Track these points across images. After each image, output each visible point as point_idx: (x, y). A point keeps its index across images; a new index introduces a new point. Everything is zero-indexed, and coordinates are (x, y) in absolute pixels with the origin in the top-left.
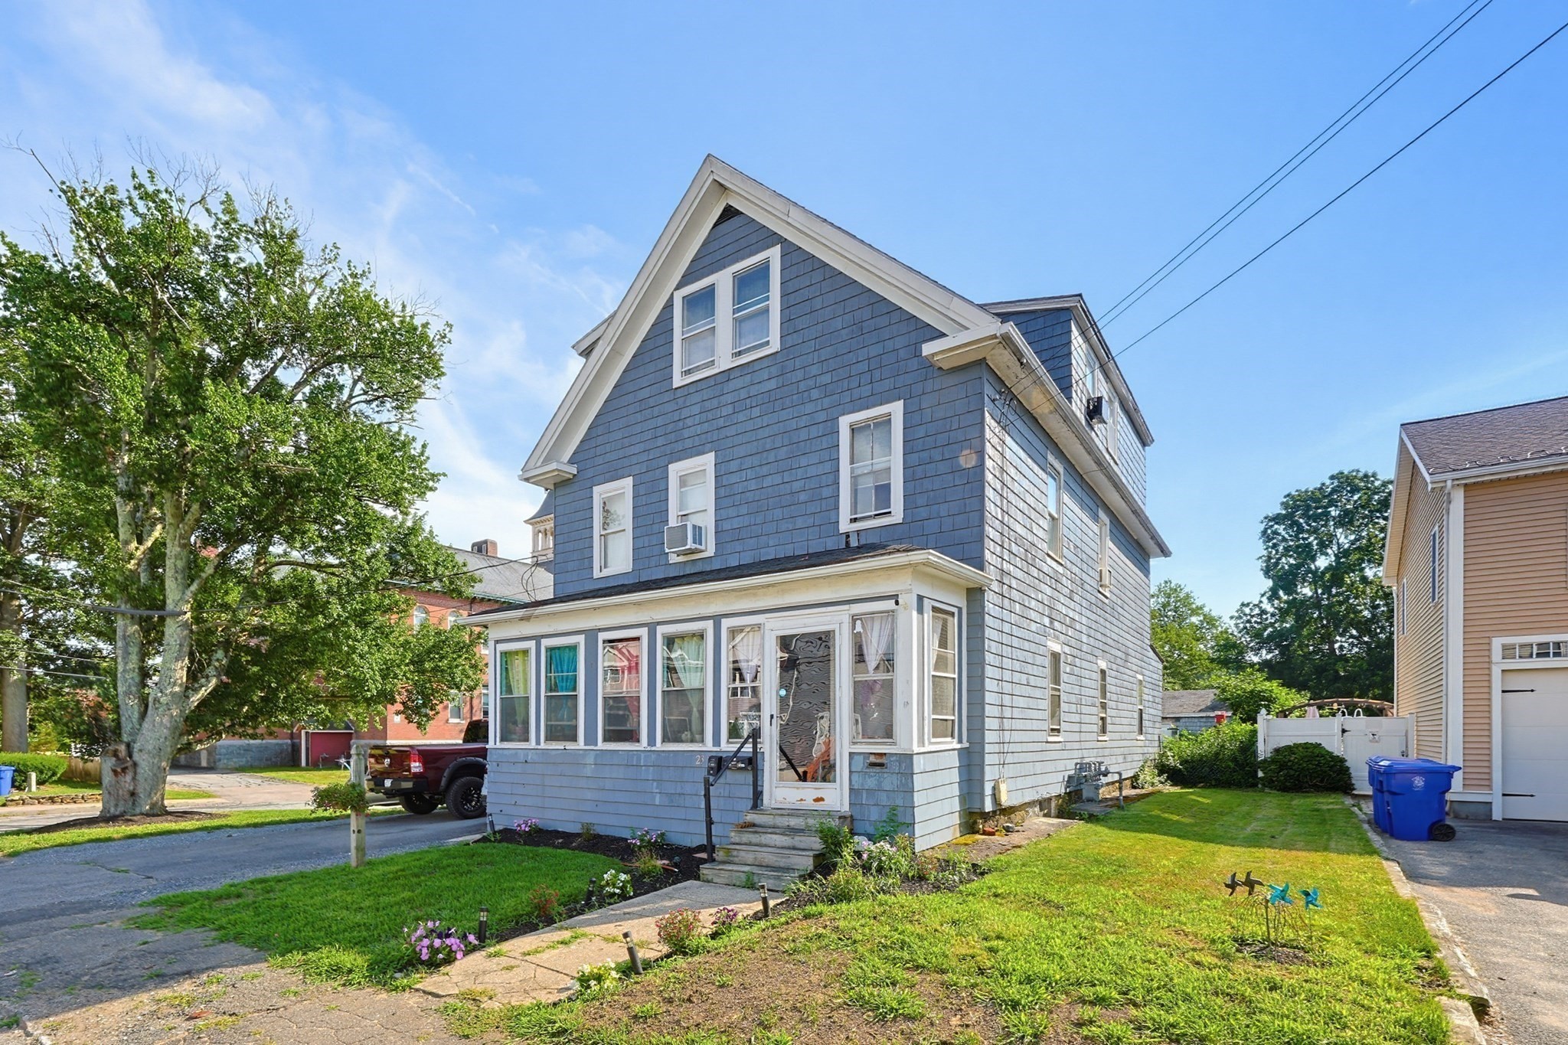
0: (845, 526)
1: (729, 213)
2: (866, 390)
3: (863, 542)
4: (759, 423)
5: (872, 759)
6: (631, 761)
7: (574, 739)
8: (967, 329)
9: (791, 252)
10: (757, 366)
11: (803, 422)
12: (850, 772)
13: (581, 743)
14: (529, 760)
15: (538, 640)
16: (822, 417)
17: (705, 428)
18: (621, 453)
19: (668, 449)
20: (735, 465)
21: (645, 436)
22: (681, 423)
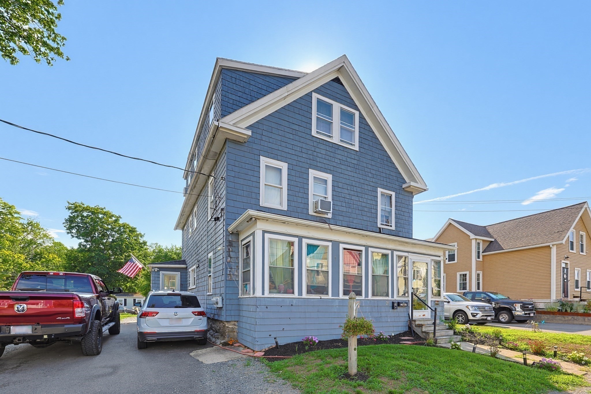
0: (379, 225)
1: (337, 80)
2: (385, 183)
4: (350, 173)
5: (436, 302)
7: (327, 293)
8: (419, 184)
9: (362, 117)
10: (350, 152)
11: (366, 182)
12: (431, 306)
13: (330, 296)
14: (294, 304)
15: (300, 238)
16: (372, 184)
17: (327, 162)
18: (280, 148)
19: (309, 161)
20: (340, 185)
21: (296, 148)
22: (315, 154)
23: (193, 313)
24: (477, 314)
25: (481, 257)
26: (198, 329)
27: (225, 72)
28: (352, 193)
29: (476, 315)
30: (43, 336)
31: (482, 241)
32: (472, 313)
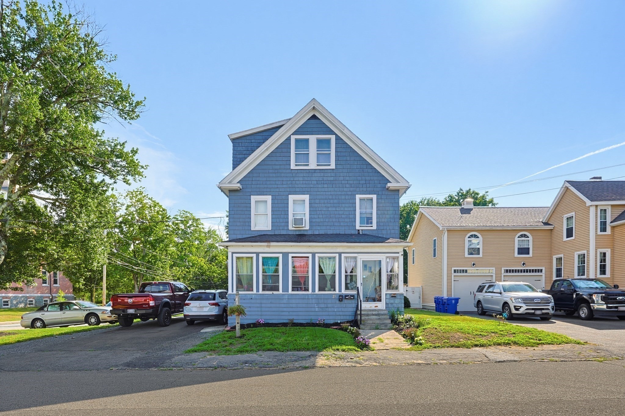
0: (358, 227)
1: (314, 117)
2: (365, 189)
3: (363, 233)
4: (326, 189)
5: (392, 295)
6: (304, 297)
7: (278, 290)
8: (400, 183)
9: (338, 138)
10: (326, 171)
11: (343, 193)
12: (386, 299)
13: (281, 291)
14: (253, 298)
15: (258, 254)
16: (350, 193)
17: (305, 186)
18: (265, 186)
19: (288, 190)
20: (317, 201)
21: (277, 183)
22: (294, 182)
23: (209, 304)
24: (521, 307)
25: (608, 228)
26: (213, 313)
27: (237, 141)
28: (329, 205)
29: (519, 309)
30: (137, 314)
31: (610, 207)
32: (515, 306)
